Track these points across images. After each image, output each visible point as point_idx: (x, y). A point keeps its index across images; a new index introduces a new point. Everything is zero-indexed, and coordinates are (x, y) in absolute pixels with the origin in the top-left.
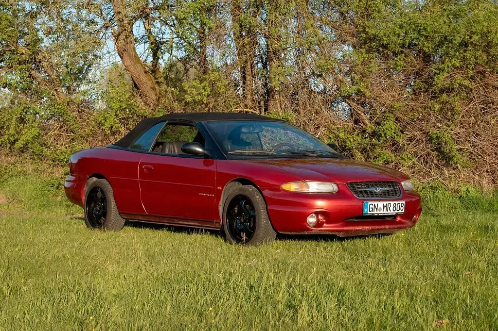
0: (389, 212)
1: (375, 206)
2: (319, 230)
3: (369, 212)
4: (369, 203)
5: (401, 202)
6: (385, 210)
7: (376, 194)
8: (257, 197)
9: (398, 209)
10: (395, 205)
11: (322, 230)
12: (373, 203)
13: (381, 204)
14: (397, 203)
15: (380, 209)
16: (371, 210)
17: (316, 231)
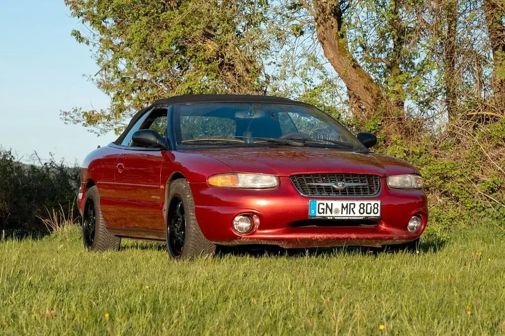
0: (352, 214)
1: (327, 206)
2: (250, 239)
3: (318, 214)
4: (318, 202)
5: (373, 202)
6: (345, 212)
7: (336, 191)
8: (188, 196)
9: (369, 211)
10: (362, 206)
11: (254, 238)
12: (325, 202)
13: (337, 204)
14: (365, 202)
15: (337, 211)
16: (321, 211)
17: (245, 239)
